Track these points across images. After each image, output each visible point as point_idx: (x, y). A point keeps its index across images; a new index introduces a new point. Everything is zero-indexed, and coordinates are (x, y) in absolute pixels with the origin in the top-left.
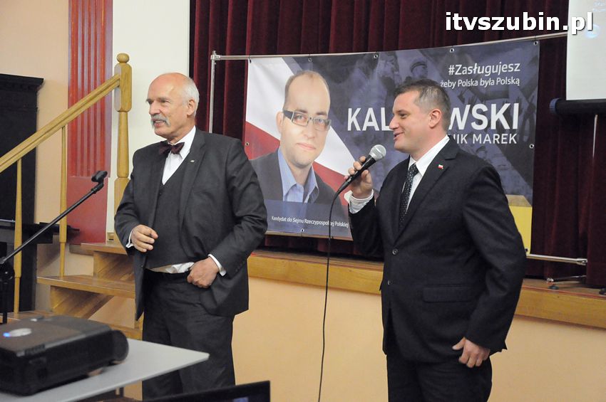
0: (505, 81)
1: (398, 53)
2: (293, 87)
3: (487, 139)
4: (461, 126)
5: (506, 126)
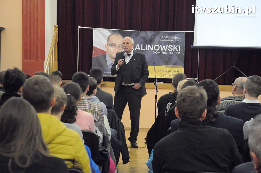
0: (177, 41)
1: (147, 32)
2: (110, 38)
3: (172, 53)
4: (165, 50)
5: (177, 50)
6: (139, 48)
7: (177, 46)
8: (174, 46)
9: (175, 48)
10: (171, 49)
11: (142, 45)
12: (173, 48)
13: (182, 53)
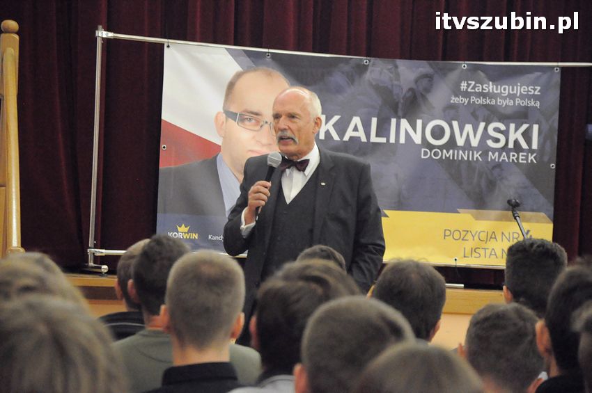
0: (525, 103)
3: (504, 157)
4: (475, 142)
5: (524, 145)
6: (361, 134)
7: (525, 126)
8: (512, 126)
9: (516, 135)
10: (497, 140)
11: (374, 121)
12: (506, 133)
13: (546, 159)
